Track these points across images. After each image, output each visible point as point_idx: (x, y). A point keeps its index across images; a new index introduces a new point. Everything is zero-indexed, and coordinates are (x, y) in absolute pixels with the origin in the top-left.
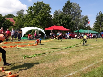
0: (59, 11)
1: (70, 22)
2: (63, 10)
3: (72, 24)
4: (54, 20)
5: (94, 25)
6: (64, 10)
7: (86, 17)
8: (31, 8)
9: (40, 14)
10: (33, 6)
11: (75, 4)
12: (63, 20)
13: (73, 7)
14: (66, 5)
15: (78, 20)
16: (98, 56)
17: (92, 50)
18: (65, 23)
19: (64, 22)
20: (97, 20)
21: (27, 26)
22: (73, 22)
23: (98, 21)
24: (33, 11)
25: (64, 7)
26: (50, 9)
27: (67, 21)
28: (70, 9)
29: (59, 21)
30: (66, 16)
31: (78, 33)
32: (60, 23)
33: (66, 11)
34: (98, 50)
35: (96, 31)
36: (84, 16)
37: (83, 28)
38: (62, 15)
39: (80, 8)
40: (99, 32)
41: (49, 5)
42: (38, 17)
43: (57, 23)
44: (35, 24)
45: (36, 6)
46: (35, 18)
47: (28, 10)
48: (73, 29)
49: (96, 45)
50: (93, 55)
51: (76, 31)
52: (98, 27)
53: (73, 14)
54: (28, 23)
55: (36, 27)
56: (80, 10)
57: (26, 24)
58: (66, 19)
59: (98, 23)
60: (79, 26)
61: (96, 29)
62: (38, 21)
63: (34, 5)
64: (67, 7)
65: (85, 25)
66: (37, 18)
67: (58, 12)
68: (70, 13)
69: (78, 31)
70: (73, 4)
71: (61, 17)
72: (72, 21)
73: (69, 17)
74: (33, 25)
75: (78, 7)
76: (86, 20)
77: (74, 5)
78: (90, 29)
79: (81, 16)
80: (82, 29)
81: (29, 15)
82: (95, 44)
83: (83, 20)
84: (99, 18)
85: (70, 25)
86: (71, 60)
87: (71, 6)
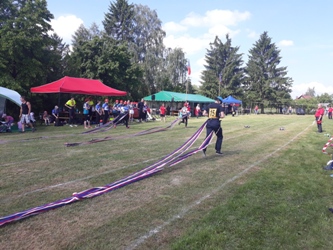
0: (95, 28)
1: (129, 66)
2: (105, 25)
3: (137, 75)
5: (203, 78)
6: (109, 26)
7: (179, 54)
9: (5, 32)
11: (145, 11)
13: (139, 18)
14: (113, 8)
15: (154, 63)
18: (110, 70)
19: (107, 66)
20: (210, 62)
22: (138, 69)
23: (213, 66)
25: (107, 15)
26: (49, 16)
27: (117, 65)
28: (127, 24)
29: (89, 61)
30: (116, 48)
32: (94, 69)
33: (117, 31)
35: (208, 96)
36: (173, 48)
37: (171, 86)
38: (101, 44)
39: (159, 23)
43: (83, 70)
51: (149, 98)
52: (213, 85)
53: (138, 40)
56: (159, 29)
58: (115, 57)
59: (211, 71)
60: (160, 79)
61: (208, 88)
64: (117, 17)
65: (176, 77)
67: (92, 33)
68: (131, 39)
69: (153, 98)
70: (138, 8)
71: (96, 49)
72: (134, 64)
73: (123, 50)
75: (154, 20)
76: (179, 61)
77: (140, 13)
79: (163, 48)
80: (168, 90)
83: (171, 61)
84: (214, 58)
85: (130, 77)
86: (77, 219)
87: (132, 13)
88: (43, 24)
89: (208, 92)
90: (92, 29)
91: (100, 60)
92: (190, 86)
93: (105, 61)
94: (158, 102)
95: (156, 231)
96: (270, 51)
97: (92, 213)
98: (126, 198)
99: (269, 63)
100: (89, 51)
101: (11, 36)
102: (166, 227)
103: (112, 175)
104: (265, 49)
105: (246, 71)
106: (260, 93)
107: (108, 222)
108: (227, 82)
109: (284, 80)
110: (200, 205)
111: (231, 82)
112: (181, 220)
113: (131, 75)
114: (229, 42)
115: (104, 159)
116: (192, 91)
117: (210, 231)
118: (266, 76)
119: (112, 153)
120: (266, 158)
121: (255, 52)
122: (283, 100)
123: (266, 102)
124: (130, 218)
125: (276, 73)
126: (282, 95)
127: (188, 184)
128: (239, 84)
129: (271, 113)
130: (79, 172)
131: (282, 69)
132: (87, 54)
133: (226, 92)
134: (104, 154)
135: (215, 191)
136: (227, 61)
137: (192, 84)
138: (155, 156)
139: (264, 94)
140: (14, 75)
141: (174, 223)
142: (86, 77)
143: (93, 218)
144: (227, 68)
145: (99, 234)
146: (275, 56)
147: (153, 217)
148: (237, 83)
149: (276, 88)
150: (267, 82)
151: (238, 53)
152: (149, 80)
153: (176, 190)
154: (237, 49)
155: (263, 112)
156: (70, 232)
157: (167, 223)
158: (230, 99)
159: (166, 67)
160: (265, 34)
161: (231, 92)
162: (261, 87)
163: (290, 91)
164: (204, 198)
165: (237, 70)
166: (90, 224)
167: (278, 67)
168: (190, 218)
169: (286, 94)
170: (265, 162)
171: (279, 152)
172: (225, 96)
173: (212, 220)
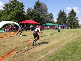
0: (31, 8)
1: (40, 17)
3: (41, 19)
4: (27, 16)
5: (57, 20)
6: (35, 8)
7: (51, 14)
8: (6, 5)
9: (15, 10)
10: (9, 3)
11: (43, 4)
12: (34, 16)
13: (42, 6)
15: (46, 16)
16: (60, 42)
17: (55, 38)
18: (36, 18)
19: (35, 17)
21: (4, 20)
23: (60, 17)
24: (9, 8)
25: (35, 5)
26: (23, 6)
27: (37, 17)
28: (39, 7)
29: (31, 16)
30: (37, 13)
31: (46, 26)
32: (32, 18)
33: (37, 9)
34: (60, 38)
35: (58, 24)
36: (50, 13)
37: (49, 22)
39: (47, 7)
40: (60, 25)
41: (23, 3)
42: (14, 13)
43: (30, 18)
44: (11, 19)
45: (11, 3)
46: (11, 13)
47: (4, 6)
48: (42, 23)
49: (58, 35)
50: (56, 42)
52: (60, 21)
53: (42, 11)
54: (4, 17)
55: (12, 21)
56: (46, 8)
57: (3, 18)
58: (37, 15)
60: (46, 20)
61: (58, 22)
62: (13, 16)
63: (10, 3)
64: (37, 6)
65: (50, 19)
66: (12, 14)
68: (40, 11)
69: (46, 25)
71: (32, 13)
72: (41, 17)
73: (39, 13)
74: (9, 19)
75: (45, 6)
76: (51, 16)
77: (42, 5)
78: (54, 23)
79: (47, 13)
81: (5, 10)
83: (49, 16)
84: (60, 15)
85: (40, 20)
87: (40, 5)
89: (58, 23)
91: (33, 16)
96: (74, 13)
99: (74, 16)
101: (16, 11)
104: (73, 13)
105: (68, 18)
106: (71, 24)
108: (63, 21)
109: (77, 21)
111: (64, 21)
114: (64, 11)
118: (73, 19)
120: (74, 38)
121: (70, 14)
122: (77, 26)
123: (73, 26)
125: (75, 19)
126: (77, 24)
128: (66, 21)
129: (74, 29)
131: (77, 18)
132: (30, 14)
133: (63, 23)
135: (65, 44)
136: (63, 16)
137: (54, 21)
139: (72, 24)
142: (30, 20)
144: (63, 18)
146: (75, 15)
148: (65, 21)
149: (75, 23)
150: (73, 21)
151: (66, 14)
152: (44, 20)
154: (65, 13)
155: (72, 28)
158: (64, 25)
160: (73, 9)
161: (64, 23)
162: (71, 22)
163: (79, 23)
165: (65, 18)
167: (76, 17)
169: (78, 24)
170: (74, 39)
171: (77, 37)
172: (62, 24)
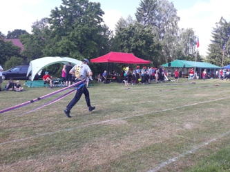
1: (153, 43)
2: (137, 16)
3: (158, 49)
5: (209, 50)
6: (140, 17)
7: (190, 32)
8: (55, 13)
9: (77, 25)
10: (61, 7)
11: (165, 3)
13: (160, 9)
14: (142, 4)
15: (171, 40)
17: (190, 111)
18: (139, 46)
19: (137, 43)
20: (216, 37)
22: (158, 44)
23: (218, 40)
24: (62, 19)
25: (138, 9)
26: (102, 13)
27: (144, 42)
28: (152, 13)
29: (126, 41)
30: (143, 31)
31: (170, 68)
32: (129, 46)
33: (144, 19)
34: (209, 110)
35: (213, 63)
36: (185, 29)
37: (183, 56)
38: (133, 29)
39: (175, 11)
40: (220, 65)
41: (99, 5)
42: (74, 34)
43: (122, 47)
45: (68, 7)
46: (67, 35)
47: (50, 17)
49: (206, 98)
51: (166, 65)
52: (218, 55)
53: (159, 25)
56: (175, 15)
58: (143, 37)
59: (216, 44)
60: (174, 52)
61: (214, 57)
62: (73, 43)
63: (64, 6)
64: (145, 10)
65: (187, 49)
66: (71, 36)
67: (128, 22)
68: (154, 24)
69: (170, 65)
70: (160, 2)
71: (131, 34)
73: (148, 32)
75: (172, 8)
76: (190, 38)
77: (161, 5)
79: (178, 29)
80: (181, 59)
82: (205, 95)
83: (184, 37)
84: (219, 34)
85: (153, 50)
86: (119, 144)
87: (155, 6)
88: (98, 18)
89: (213, 60)
90: (128, 19)
91: (133, 40)
92: (198, 56)
93: (136, 40)
94: (173, 68)
95: (173, 160)
97: (129, 142)
98: (151, 134)
100: (126, 34)
101: (80, 27)
102: (181, 158)
103: (141, 117)
107: (140, 149)
110: (208, 146)
112: (193, 155)
113: (154, 49)
115: (136, 107)
116: (200, 59)
117: (217, 166)
119: (140, 102)
124: (155, 148)
127: (198, 129)
130: (120, 114)
132: (125, 36)
134: (135, 103)
137: (200, 54)
138: (171, 107)
140: (81, 52)
141: (187, 156)
142: (123, 52)
143: (130, 145)
145: (134, 156)
147: (171, 150)
152: (166, 52)
153: (188, 133)
156: (115, 152)
157: (182, 155)
159: (179, 43)
164: (211, 141)
166: (128, 149)
168: (200, 155)
172: (227, 63)
173: (218, 158)
